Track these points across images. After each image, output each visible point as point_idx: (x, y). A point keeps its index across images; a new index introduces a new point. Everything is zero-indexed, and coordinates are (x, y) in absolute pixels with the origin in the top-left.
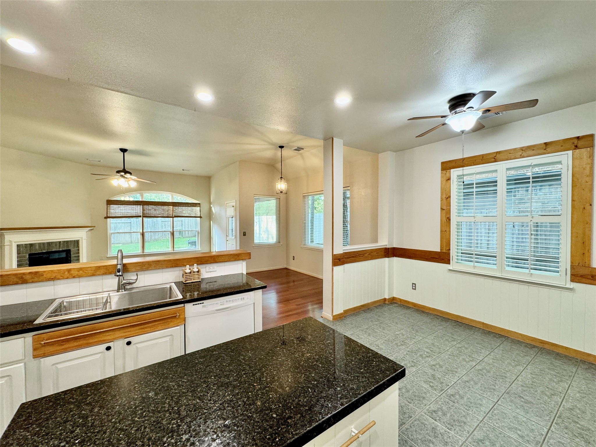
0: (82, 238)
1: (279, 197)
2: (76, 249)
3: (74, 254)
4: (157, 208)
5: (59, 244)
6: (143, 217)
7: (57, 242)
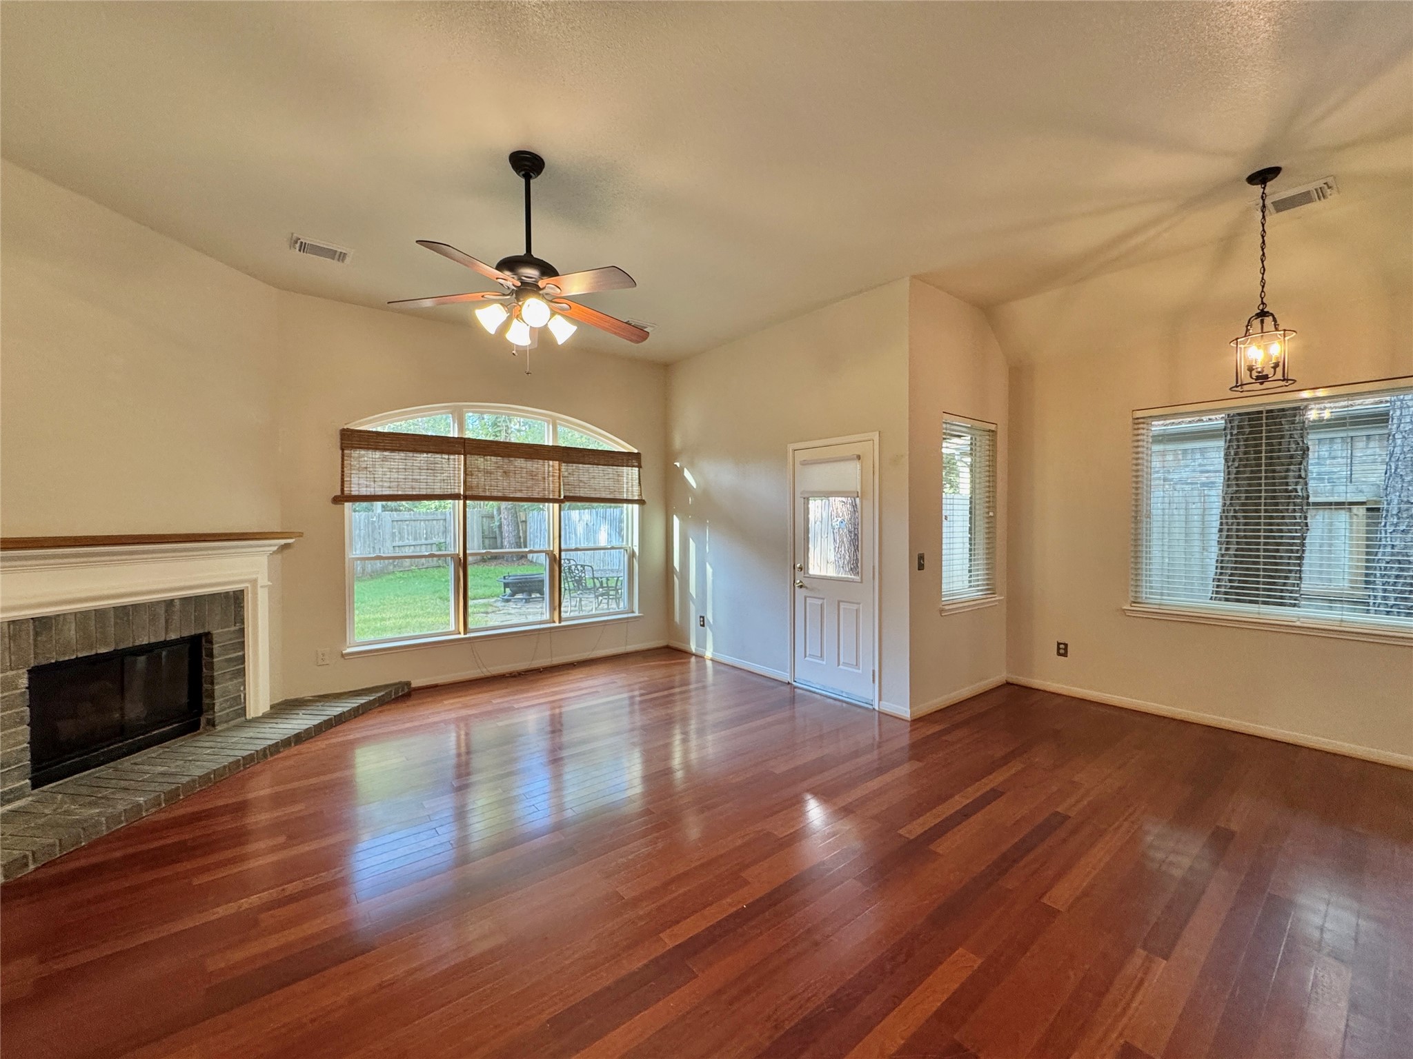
0: (254, 582)
1: (993, 427)
2: (233, 628)
3: (225, 649)
4: (512, 468)
5: (166, 611)
6: (466, 498)
7: (159, 603)
